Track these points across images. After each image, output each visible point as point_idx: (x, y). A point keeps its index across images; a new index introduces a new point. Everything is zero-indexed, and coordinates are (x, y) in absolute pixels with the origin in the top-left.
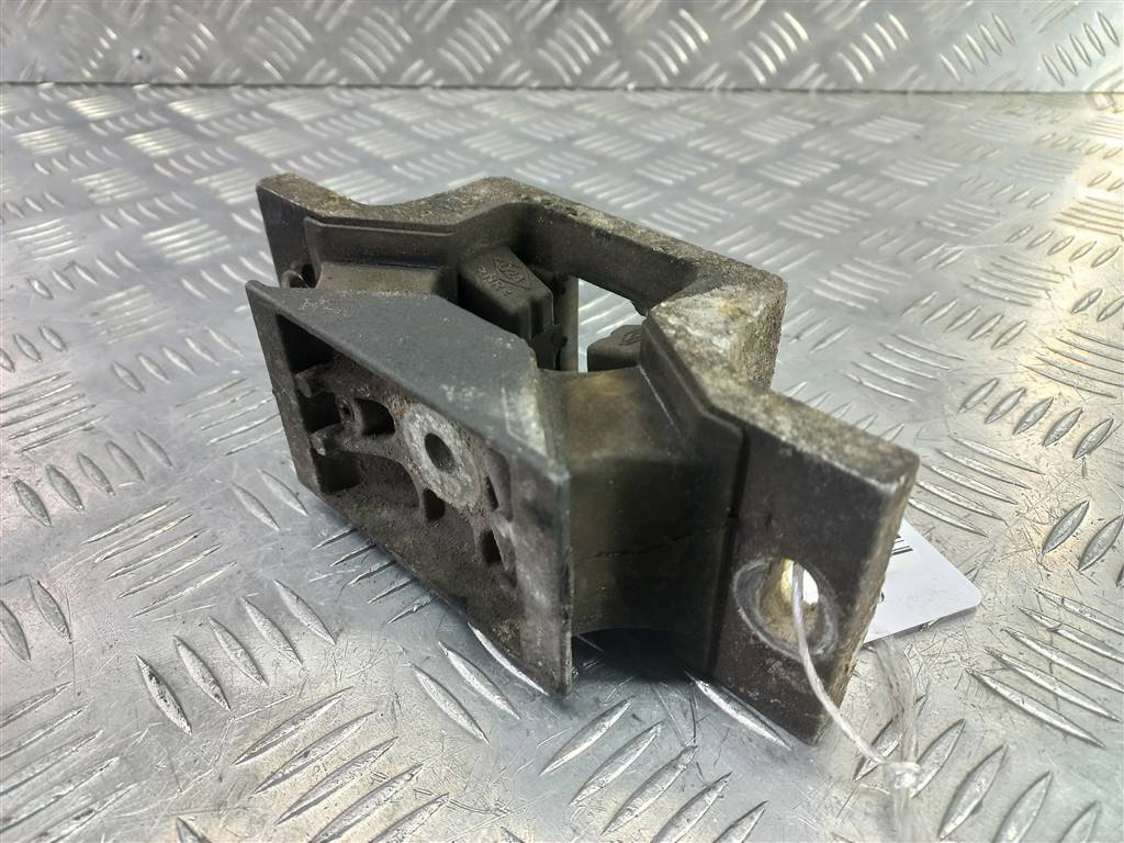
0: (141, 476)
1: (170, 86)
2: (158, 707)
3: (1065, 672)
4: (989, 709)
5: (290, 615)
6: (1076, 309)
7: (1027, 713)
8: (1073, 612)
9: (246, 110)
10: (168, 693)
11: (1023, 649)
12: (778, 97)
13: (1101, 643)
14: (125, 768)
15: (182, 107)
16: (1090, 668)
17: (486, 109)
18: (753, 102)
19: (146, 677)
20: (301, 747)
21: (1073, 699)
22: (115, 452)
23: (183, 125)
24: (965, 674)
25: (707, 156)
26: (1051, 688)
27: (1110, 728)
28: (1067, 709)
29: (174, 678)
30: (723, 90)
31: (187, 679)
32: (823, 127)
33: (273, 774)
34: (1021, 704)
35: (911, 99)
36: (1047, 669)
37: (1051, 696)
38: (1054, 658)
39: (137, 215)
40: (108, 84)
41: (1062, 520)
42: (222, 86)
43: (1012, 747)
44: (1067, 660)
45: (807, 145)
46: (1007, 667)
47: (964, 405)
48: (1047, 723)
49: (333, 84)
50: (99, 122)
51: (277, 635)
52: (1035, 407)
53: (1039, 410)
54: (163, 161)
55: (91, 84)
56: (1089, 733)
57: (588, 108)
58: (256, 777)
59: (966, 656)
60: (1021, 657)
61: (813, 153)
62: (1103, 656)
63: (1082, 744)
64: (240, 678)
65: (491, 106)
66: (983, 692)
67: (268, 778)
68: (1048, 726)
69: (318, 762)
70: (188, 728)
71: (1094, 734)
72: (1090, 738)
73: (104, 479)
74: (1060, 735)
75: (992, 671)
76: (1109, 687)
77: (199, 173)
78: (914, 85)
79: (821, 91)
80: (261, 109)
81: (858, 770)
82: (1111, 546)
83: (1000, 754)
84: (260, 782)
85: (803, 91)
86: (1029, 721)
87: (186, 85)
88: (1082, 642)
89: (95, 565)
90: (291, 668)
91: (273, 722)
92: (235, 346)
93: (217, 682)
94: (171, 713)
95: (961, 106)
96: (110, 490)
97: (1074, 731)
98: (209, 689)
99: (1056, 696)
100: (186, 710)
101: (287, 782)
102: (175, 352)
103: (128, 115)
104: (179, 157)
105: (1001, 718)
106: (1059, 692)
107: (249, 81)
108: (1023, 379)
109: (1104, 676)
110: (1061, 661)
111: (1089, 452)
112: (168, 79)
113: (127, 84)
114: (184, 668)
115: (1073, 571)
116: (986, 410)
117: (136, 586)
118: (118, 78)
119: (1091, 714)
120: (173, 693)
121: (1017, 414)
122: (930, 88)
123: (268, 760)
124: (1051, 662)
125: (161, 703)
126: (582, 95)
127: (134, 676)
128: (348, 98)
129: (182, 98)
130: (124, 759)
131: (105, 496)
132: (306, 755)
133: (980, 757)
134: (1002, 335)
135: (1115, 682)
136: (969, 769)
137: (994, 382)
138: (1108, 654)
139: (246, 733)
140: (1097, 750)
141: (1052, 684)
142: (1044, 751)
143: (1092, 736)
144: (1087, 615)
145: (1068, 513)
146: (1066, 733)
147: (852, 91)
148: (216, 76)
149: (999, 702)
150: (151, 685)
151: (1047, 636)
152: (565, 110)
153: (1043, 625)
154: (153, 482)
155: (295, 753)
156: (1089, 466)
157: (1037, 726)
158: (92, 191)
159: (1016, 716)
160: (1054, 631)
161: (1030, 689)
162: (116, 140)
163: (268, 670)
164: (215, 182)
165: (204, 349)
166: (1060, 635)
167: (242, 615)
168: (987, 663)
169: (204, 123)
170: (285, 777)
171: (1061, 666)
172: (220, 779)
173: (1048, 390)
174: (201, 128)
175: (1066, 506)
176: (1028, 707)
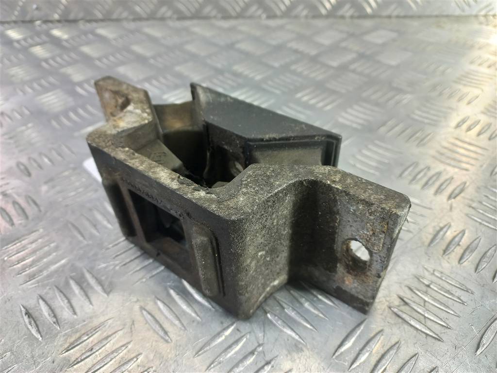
0: (27, 217)
1: (51, 22)
2: (28, 329)
3: (430, 306)
4: (395, 324)
5: (88, 284)
6: (458, 126)
7: (411, 326)
8: (437, 277)
9: (85, 33)
10: (33, 322)
11: (414, 295)
12: (331, 20)
13: (448, 292)
14: (12, 357)
15: (56, 33)
16: (441, 303)
17: (197, 29)
18: (320, 23)
19: (24, 315)
20: (90, 346)
21: (432, 318)
22: (17, 206)
23: (56, 42)
24: (387, 308)
25: (296, 51)
26: (423, 313)
27: (447, 332)
28: (429, 323)
29: (35, 314)
30: (306, 17)
31: (41, 315)
32: (352, 35)
33: (77, 359)
34: (409, 322)
35: (394, 20)
36: (422, 304)
37: (423, 317)
38: (426, 299)
39: (32, 88)
40: (23, 22)
41: (438, 232)
42: (75, 21)
43: (403, 343)
44: (432, 300)
45: (344, 44)
46: (406, 304)
47: (400, 175)
48: (419, 330)
49: (126, 19)
50: (18, 41)
51: (83, 293)
52: (433, 176)
53: (434, 178)
54: (46, 61)
55: (15, 22)
56: (437, 335)
57: (244, 28)
58: (69, 361)
59: (388, 299)
60: (412, 299)
61: (345, 49)
62: (448, 298)
63: (433, 340)
64: (66, 314)
65: (198, 28)
66: (394, 316)
67: (75, 361)
68: (420, 332)
69: (97, 353)
70: (41, 338)
71: (439, 335)
72: (437, 337)
73: (11, 220)
74: (424, 336)
75: (399, 306)
76: (449, 313)
77: (62, 66)
78: (395, 13)
79: (352, 17)
80: (93, 32)
81: (334, 354)
82: (459, 245)
83: (397, 345)
84: (71, 363)
85: (343, 17)
86: (412, 329)
87: (59, 21)
88: (439, 291)
89: (4, 261)
90: (88, 308)
91: (78, 335)
92: (73, 152)
93: (55, 316)
94: (34, 331)
95: (415, 23)
96: (13, 224)
97: (431, 334)
98: (51, 320)
99: (425, 317)
100: (41, 329)
101: (82, 363)
102: (46, 156)
103: (32, 38)
104: (53, 58)
105: (400, 328)
106: (426, 315)
107: (88, 18)
108: (429, 162)
109: (447, 307)
110: (430, 301)
111: (454, 198)
112: (50, 19)
113: (31, 21)
114: (41, 310)
115: (440, 257)
116: (410, 178)
117: (22, 270)
118: (28, 18)
119: (439, 326)
120: (35, 322)
121: (425, 180)
122: (402, 14)
123: (75, 353)
124: (425, 301)
125: (30, 327)
126: (240, 21)
127: (18, 314)
128: (132, 25)
129: (57, 28)
130: (12, 353)
131: (11, 228)
132: (92, 350)
133: (388, 347)
134: (422, 140)
135: (452, 310)
136: (383, 352)
137: (415, 164)
138: (450, 297)
139: (66, 340)
140: (440, 342)
141: (424, 311)
142: (416, 343)
143: (439, 336)
144: (444, 278)
145: (441, 229)
146: (427, 335)
147: (366, 16)
148: (72, 17)
149: (400, 320)
150: (26, 318)
151: (424, 288)
152: (232, 29)
153: (424, 283)
154: (33, 220)
155: (87, 349)
156: (454, 205)
157: (415, 332)
158: (13, 76)
159: (406, 326)
160: (428, 286)
161: (415, 314)
162: (25, 50)
163: (78, 311)
164: (69, 70)
165: (60, 155)
166: (431, 288)
167: (67, 284)
168: (397, 302)
169: (66, 41)
170: (82, 360)
171: (429, 303)
172: (53, 362)
173: (440, 167)
174: (65, 44)
175: (442, 225)
176: (413, 323)
